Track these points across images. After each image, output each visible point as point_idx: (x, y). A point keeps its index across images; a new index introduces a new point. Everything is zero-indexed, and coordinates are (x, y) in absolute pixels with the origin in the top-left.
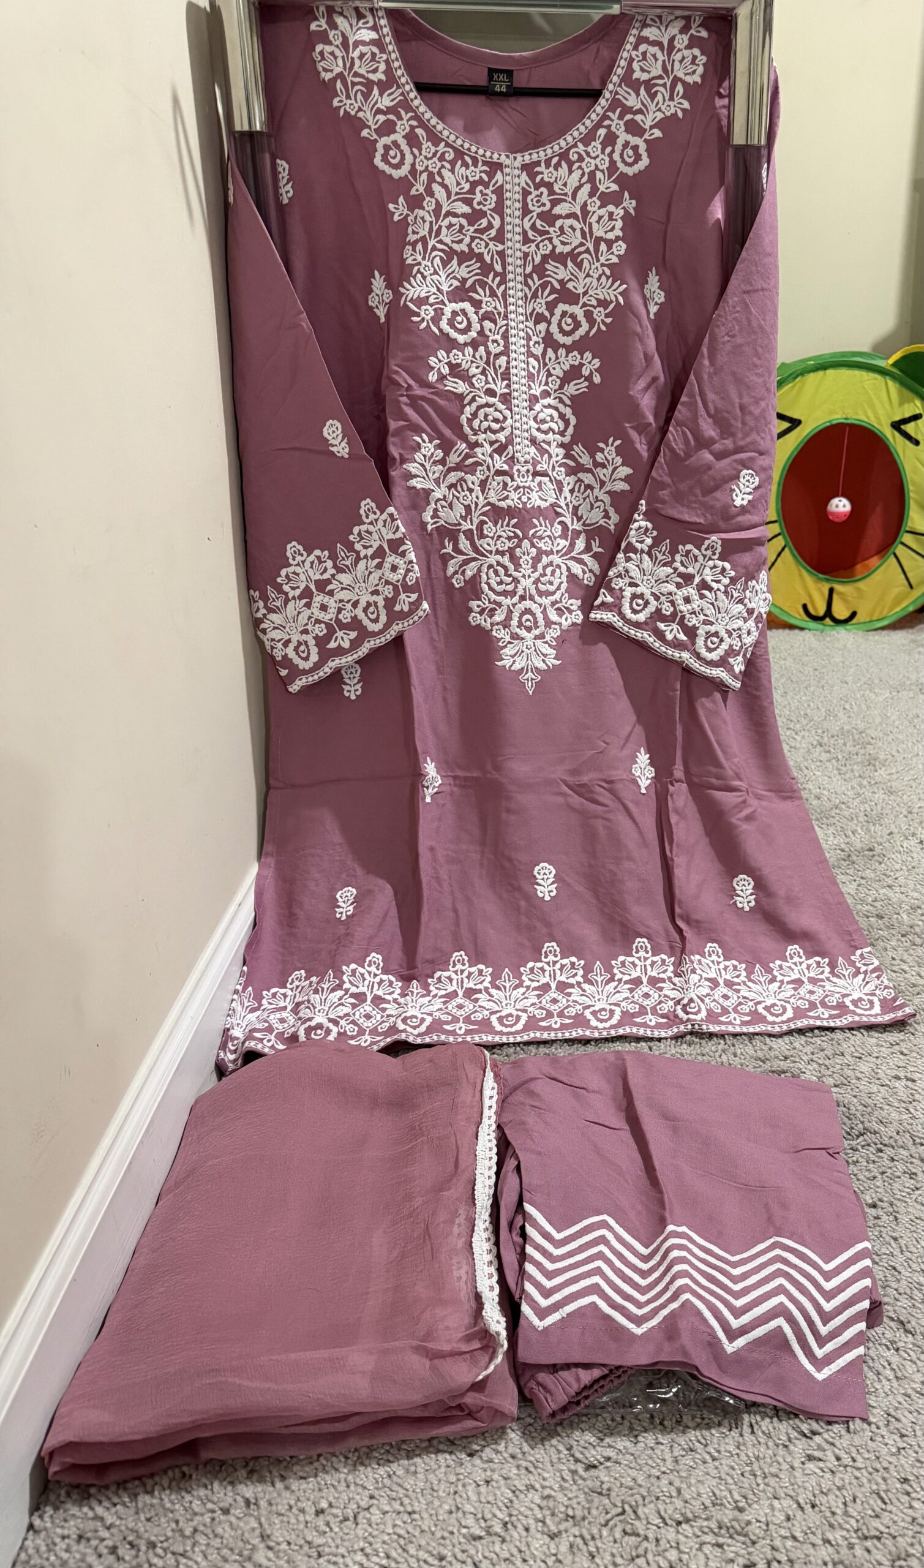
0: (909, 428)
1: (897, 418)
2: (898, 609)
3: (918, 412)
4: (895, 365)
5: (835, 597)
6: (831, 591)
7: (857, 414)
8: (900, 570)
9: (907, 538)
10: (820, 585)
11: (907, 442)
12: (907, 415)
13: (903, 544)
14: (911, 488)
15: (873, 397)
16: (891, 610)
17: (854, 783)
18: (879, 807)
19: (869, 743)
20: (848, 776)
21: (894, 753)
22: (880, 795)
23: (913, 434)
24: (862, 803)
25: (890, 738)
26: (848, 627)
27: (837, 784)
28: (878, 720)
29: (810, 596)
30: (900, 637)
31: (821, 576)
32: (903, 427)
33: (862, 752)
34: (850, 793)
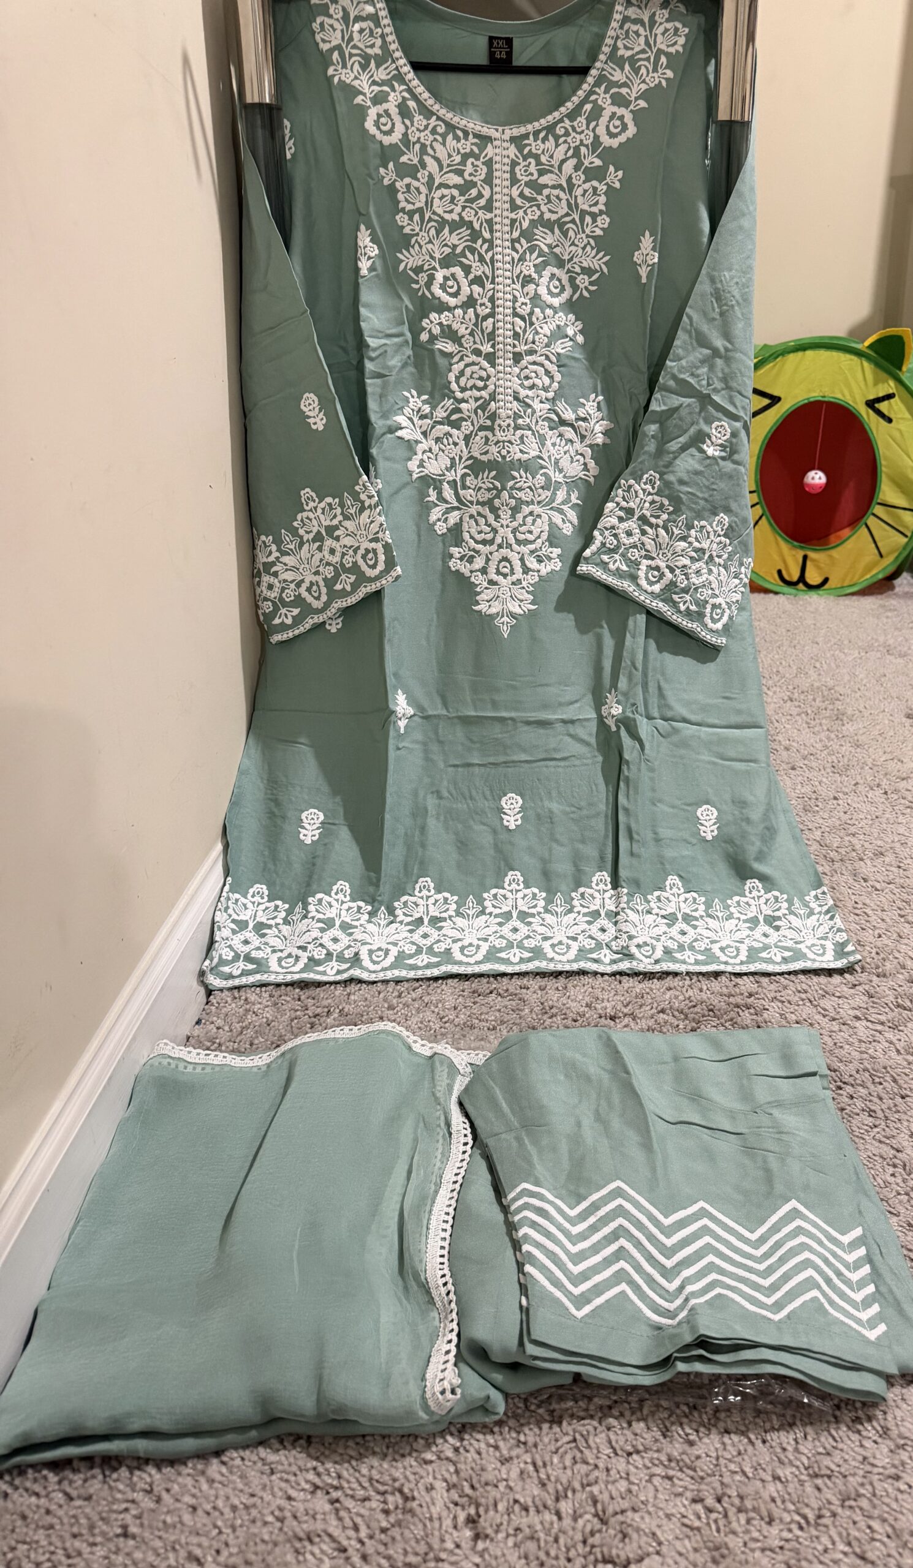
0: (883, 406)
1: (871, 397)
2: (868, 576)
3: (891, 391)
4: (870, 347)
5: (809, 563)
6: (805, 558)
7: (833, 392)
8: (870, 539)
9: (878, 510)
10: (794, 552)
11: (881, 420)
12: (881, 395)
13: (874, 515)
14: (883, 462)
15: (849, 377)
16: (862, 576)
17: (823, 735)
18: (846, 760)
19: (838, 699)
20: (816, 729)
21: (861, 708)
22: (847, 748)
23: (886, 412)
24: (829, 754)
25: (858, 695)
26: (821, 592)
27: (807, 737)
28: (847, 678)
29: (784, 562)
30: (869, 603)
31: (796, 543)
32: (876, 405)
33: (831, 707)
34: (819, 746)
